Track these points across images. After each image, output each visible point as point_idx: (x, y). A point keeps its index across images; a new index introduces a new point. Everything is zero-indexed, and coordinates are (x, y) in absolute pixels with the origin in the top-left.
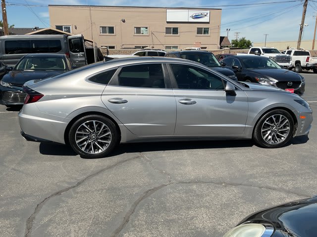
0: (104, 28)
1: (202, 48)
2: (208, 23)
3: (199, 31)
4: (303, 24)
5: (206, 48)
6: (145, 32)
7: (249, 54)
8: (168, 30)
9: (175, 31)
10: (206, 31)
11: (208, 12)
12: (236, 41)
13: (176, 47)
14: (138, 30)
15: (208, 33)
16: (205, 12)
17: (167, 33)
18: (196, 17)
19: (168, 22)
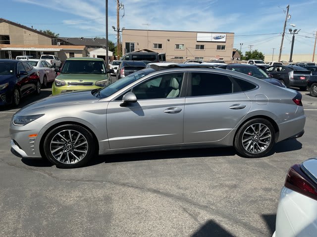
0: (155, 45)
1: (220, 59)
2: (225, 42)
3: (219, 48)
4: (281, 47)
5: (222, 59)
6: (182, 48)
7: (248, 64)
8: (197, 47)
9: (202, 47)
10: (223, 48)
11: (225, 35)
12: (250, 52)
13: (203, 58)
14: (178, 46)
15: (224, 49)
16: (223, 35)
17: (196, 48)
18: (217, 38)
19: (197, 41)
